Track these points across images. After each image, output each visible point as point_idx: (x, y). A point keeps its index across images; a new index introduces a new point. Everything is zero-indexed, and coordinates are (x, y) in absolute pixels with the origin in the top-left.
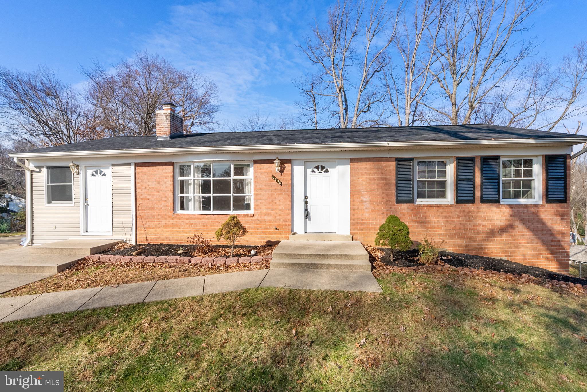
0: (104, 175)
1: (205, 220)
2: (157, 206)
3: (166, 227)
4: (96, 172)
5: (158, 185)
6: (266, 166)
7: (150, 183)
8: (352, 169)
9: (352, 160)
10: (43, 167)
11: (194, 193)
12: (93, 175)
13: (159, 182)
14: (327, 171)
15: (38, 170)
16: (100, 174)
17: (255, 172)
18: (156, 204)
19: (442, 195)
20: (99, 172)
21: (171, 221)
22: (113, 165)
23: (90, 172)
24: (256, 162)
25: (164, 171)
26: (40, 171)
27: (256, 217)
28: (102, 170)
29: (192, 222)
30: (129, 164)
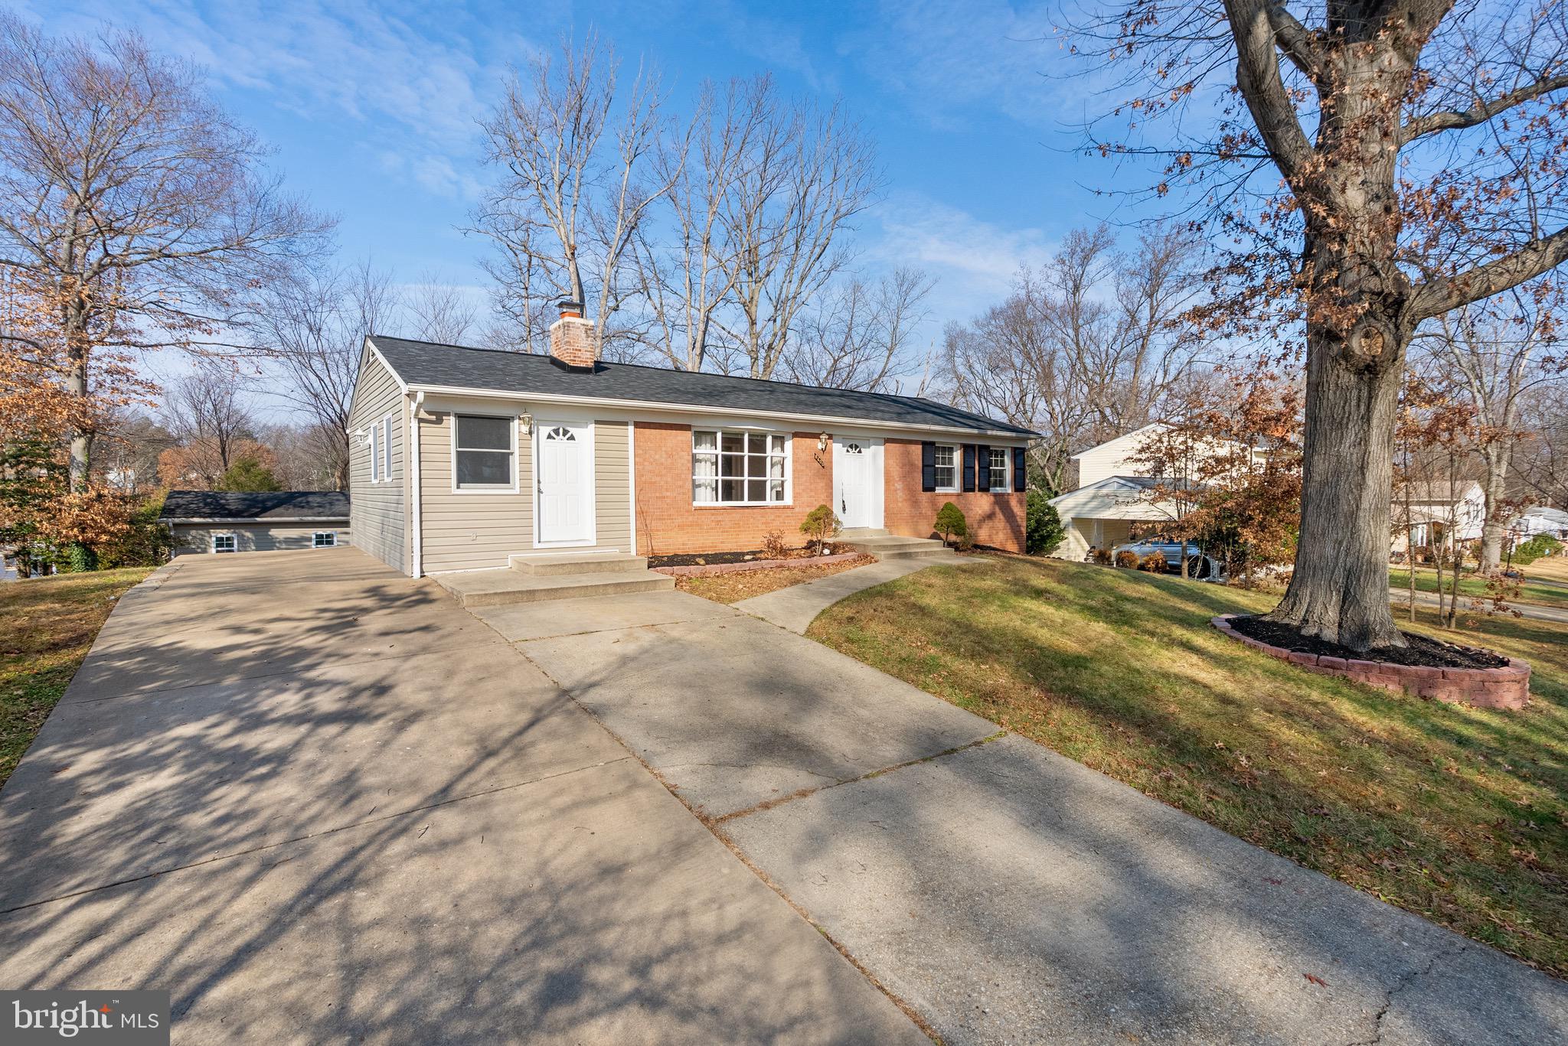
0: (572, 438)
1: (737, 515)
2: (668, 494)
3: (681, 527)
4: (557, 432)
5: (669, 461)
6: (808, 441)
7: (657, 457)
8: (886, 450)
9: (887, 441)
10: (448, 414)
11: (717, 475)
12: (550, 437)
13: (670, 456)
14: (860, 452)
15: (433, 418)
16: (564, 435)
17: (794, 448)
18: (667, 490)
19: (950, 484)
20: (561, 431)
21: (691, 518)
22: (597, 422)
23: (545, 430)
24: (796, 435)
25: (679, 438)
26: (439, 421)
27: (797, 510)
28: (568, 428)
29: (720, 518)
30: (626, 424)
